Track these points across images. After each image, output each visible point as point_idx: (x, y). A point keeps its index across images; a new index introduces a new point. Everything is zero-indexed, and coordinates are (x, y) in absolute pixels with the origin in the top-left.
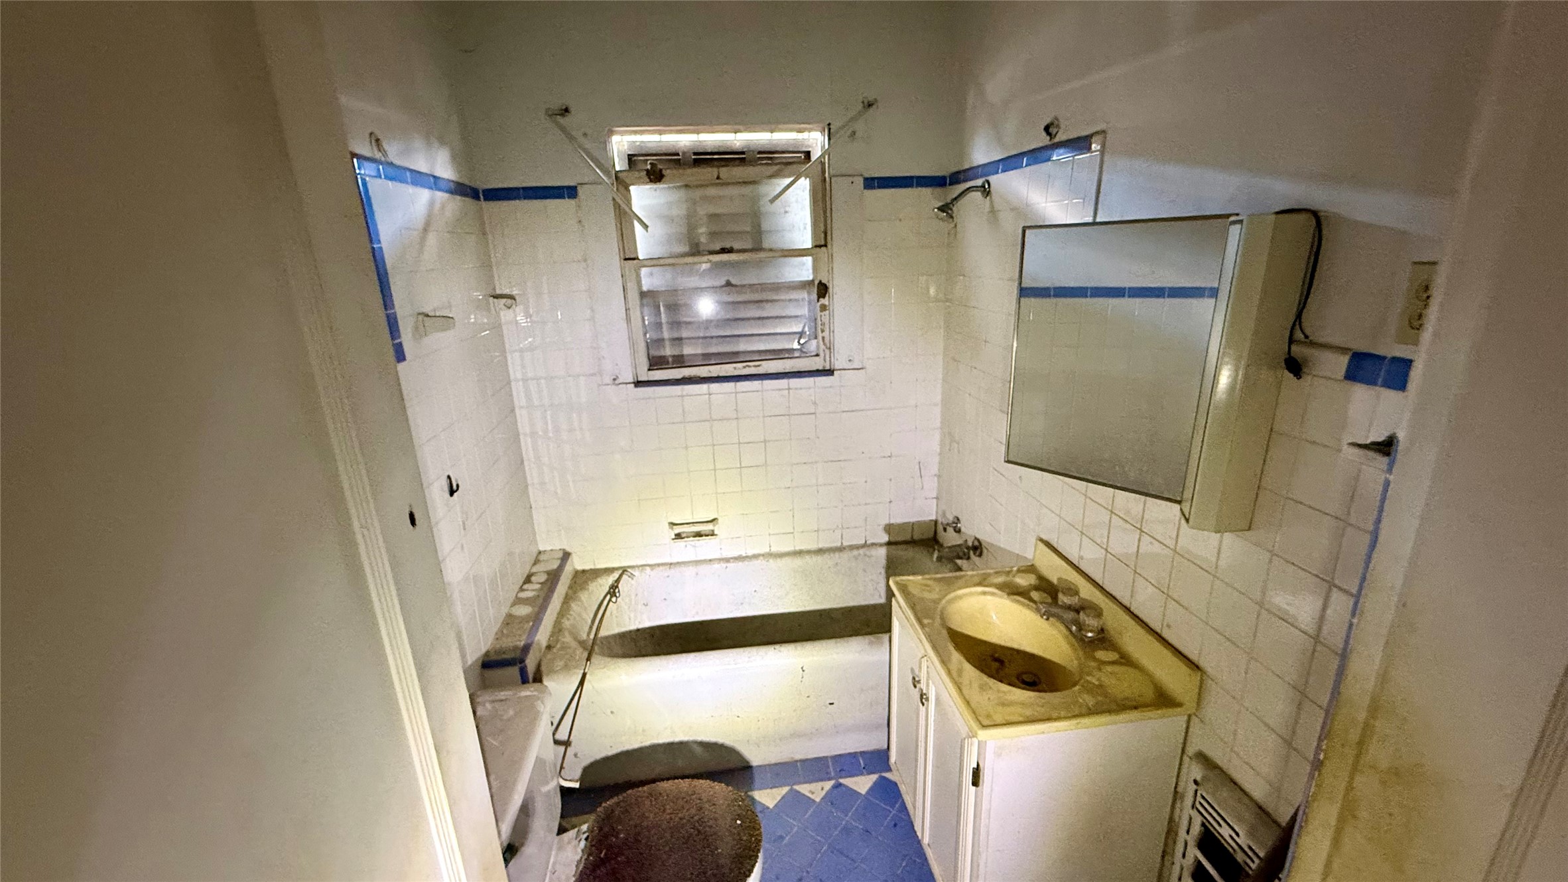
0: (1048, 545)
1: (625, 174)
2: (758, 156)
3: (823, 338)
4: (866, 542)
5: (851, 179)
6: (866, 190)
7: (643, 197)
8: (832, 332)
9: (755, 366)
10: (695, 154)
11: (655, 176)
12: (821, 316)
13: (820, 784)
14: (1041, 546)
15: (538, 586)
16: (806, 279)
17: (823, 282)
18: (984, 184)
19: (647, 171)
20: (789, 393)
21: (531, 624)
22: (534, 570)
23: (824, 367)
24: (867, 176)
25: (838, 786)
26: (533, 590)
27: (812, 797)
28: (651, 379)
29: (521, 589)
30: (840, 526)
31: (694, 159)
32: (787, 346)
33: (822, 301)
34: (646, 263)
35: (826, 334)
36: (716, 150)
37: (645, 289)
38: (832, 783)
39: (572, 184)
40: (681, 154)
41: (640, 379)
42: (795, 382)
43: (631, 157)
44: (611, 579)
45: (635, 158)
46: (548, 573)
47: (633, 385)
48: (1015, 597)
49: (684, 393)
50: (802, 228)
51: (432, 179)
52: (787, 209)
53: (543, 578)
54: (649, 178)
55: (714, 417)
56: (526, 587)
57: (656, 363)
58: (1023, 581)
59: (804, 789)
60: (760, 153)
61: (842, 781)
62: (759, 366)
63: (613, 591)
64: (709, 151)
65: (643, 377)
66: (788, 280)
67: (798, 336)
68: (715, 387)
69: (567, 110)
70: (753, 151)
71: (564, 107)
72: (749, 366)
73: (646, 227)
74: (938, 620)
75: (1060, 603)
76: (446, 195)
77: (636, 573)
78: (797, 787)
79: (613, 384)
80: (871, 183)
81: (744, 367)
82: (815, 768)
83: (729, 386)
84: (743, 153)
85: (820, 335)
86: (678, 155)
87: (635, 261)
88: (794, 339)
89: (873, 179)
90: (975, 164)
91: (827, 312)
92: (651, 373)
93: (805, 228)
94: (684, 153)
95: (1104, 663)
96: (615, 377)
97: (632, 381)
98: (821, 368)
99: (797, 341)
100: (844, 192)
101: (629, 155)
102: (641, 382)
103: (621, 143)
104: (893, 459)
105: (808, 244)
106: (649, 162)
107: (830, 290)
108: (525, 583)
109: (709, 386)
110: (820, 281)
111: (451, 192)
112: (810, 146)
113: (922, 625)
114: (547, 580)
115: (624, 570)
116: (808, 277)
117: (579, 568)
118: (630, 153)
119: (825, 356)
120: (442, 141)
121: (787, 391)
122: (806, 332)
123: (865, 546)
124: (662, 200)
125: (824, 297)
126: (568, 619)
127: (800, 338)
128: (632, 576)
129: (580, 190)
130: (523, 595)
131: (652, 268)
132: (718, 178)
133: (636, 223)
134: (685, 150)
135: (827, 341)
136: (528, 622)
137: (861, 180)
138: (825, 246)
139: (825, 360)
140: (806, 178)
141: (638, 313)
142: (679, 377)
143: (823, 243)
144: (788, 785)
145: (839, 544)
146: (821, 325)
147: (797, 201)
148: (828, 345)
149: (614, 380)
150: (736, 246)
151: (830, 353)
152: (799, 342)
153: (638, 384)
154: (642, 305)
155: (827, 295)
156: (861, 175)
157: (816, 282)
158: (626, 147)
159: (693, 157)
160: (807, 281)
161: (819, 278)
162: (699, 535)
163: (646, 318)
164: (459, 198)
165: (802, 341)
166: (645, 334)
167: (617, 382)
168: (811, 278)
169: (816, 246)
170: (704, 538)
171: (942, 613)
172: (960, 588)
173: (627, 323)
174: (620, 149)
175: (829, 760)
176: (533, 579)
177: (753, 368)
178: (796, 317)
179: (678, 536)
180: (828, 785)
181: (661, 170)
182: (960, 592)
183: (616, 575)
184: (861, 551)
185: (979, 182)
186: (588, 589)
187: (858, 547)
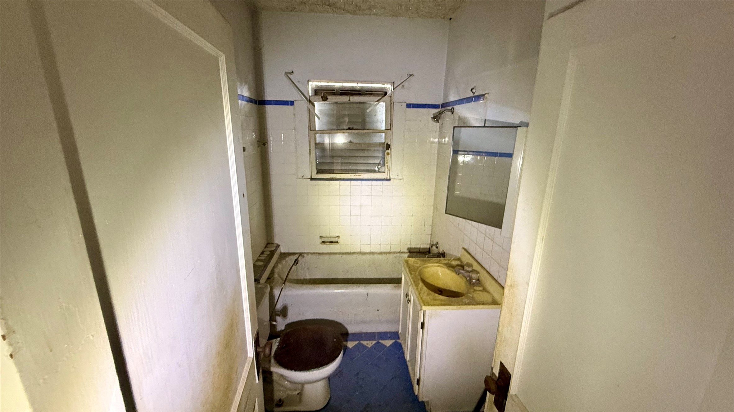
0: (465, 250)
1: (313, 97)
2: (366, 92)
3: (387, 166)
4: (400, 251)
5: (401, 104)
6: (407, 109)
7: (319, 106)
8: (391, 163)
9: (359, 175)
10: (341, 91)
11: (325, 99)
12: (387, 157)
13: (371, 342)
14: (463, 250)
15: (267, 256)
16: (382, 142)
17: (388, 143)
18: (451, 109)
19: (322, 96)
20: (372, 187)
21: (263, 268)
22: (265, 250)
23: (387, 177)
24: (407, 103)
25: (378, 343)
26: (264, 257)
27: (368, 346)
28: (317, 178)
29: (260, 256)
30: (390, 244)
31: (341, 93)
32: (373, 168)
33: (387, 151)
34: (318, 132)
35: (389, 164)
36: (349, 90)
37: (317, 142)
38: (376, 342)
39: (292, 100)
40: (335, 90)
41: (313, 177)
42: (375, 183)
43: (316, 91)
44: (295, 257)
45: (318, 91)
46: (270, 251)
47: (310, 179)
48: (450, 268)
49: (330, 184)
50: (381, 122)
51: (241, 97)
52: (376, 114)
53: (268, 253)
54: (322, 99)
55: (341, 194)
56: (261, 255)
57: (319, 172)
58: (454, 263)
59: (364, 343)
60: (366, 91)
61: (380, 341)
62: (361, 175)
63: (296, 262)
64: (347, 90)
65: (314, 177)
66: (375, 142)
67: (378, 165)
68: (342, 182)
69: (292, 72)
70: (364, 91)
71: (291, 71)
72: (357, 175)
73: (319, 118)
74: (417, 273)
75: (465, 269)
76: (246, 102)
77: (305, 255)
78: (362, 342)
79: (302, 178)
80: (409, 106)
81: (355, 175)
82: (370, 336)
83: (348, 182)
84: (359, 91)
85: (386, 164)
86: (334, 90)
87: (314, 131)
88: (376, 166)
89: (410, 104)
90: (450, 101)
91: (389, 156)
92: (317, 175)
93: (383, 122)
94: (337, 90)
95: (476, 291)
96: (303, 176)
97: (309, 178)
98: (386, 178)
99: (377, 167)
100: (399, 109)
101: (315, 90)
102: (313, 178)
103: (312, 85)
104: (413, 217)
105: (384, 128)
106: (323, 93)
107: (391, 147)
108: (261, 254)
109: (340, 182)
110: (387, 143)
111: (247, 101)
112: (386, 90)
113: (411, 274)
114: (270, 254)
115: (301, 254)
116: (383, 141)
117: (282, 251)
118: (316, 89)
119: (387, 173)
120: (246, 82)
121: (371, 186)
122: (381, 164)
123: (400, 252)
124: (327, 108)
125: (388, 149)
126: (277, 269)
127: (379, 165)
128: (303, 257)
129: (295, 103)
130: (260, 258)
131: (321, 134)
132: (349, 100)
133: (316, 117)
134: (337, 89)
135: (389, 167)
136: (262, 267)
137: (405, 104)
138: (390, 129)
139: (387, 175)
140: (384, 103)
141: (314, 151)
142: (328, 177)
143: (389, 128)
144: (358, 341)
145: (389, 251)
146: (387, 160)
147: (380, 111)
148: (389, 169)
149: (303, 177)
150: (355, 128)
151: (390, 172)
152: (378, 167)
153: (312, 179)
154: (316, 148)
155: (390, 149)
156: (406, 102)
157: (386, 144)
158: (314, 87)
159: (340, 92)
160: (382, 143)
161: (387, 142)
162: (331, 242)
163: (317, 154)
164: (249, 103)
165: (379, 167)
166: (316, 160)
167: (303, 178)
168: (384, 141)
169: (386, 129)
170: (333, 243)
171: (420, 271)
172: (429, 263)
173: (309, 154)
174: (312, 87)
175: (376, 334)
176: (264, 253)
177: (358, 176)
178: (377, 157)
179: (323, 242)
180: (374, 342)
181: (327, 97)
182: (429, 265)
183: (297, 256)
184: (398, 254)
185: (450, 108)
186: (285, 260)
187: (397, 253)
